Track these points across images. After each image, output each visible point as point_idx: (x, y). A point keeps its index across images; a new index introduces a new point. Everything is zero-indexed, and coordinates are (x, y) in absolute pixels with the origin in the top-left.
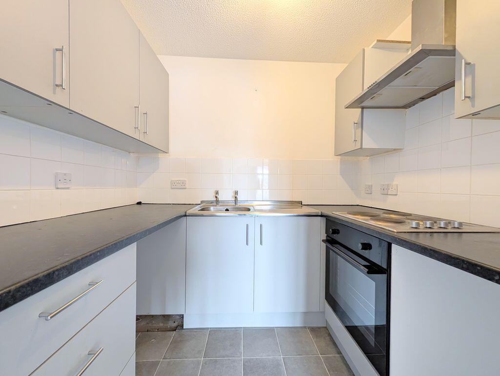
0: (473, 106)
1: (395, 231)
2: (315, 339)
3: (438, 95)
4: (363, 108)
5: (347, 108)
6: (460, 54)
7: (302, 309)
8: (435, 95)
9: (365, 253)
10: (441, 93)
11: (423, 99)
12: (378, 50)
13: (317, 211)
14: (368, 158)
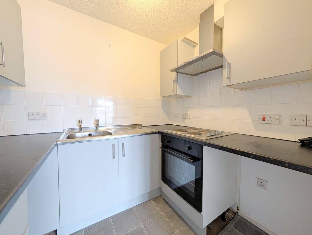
0: (230, 82)
1: (204, 139)
2: (157, 204)
3: (208, 72)
4: (177, 72)
5: (170, 71)
6: (225, 57)
7: (149, 190)
8: (207, 72)
9: (189, 152)
10: (209, 72)
11: (202, 73)
12: (183, 42)
13: (156, 130)
14: (175, 99)
